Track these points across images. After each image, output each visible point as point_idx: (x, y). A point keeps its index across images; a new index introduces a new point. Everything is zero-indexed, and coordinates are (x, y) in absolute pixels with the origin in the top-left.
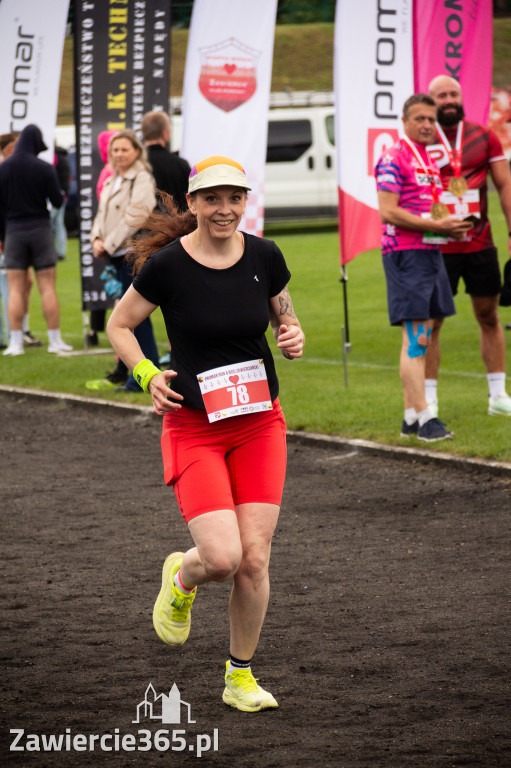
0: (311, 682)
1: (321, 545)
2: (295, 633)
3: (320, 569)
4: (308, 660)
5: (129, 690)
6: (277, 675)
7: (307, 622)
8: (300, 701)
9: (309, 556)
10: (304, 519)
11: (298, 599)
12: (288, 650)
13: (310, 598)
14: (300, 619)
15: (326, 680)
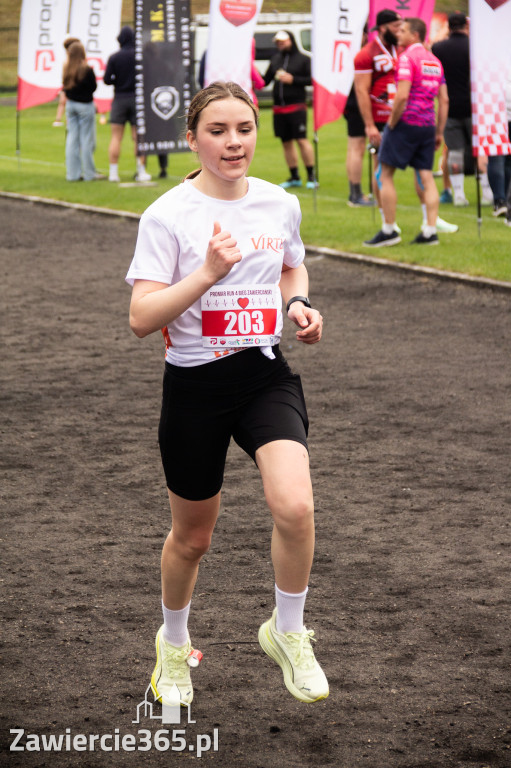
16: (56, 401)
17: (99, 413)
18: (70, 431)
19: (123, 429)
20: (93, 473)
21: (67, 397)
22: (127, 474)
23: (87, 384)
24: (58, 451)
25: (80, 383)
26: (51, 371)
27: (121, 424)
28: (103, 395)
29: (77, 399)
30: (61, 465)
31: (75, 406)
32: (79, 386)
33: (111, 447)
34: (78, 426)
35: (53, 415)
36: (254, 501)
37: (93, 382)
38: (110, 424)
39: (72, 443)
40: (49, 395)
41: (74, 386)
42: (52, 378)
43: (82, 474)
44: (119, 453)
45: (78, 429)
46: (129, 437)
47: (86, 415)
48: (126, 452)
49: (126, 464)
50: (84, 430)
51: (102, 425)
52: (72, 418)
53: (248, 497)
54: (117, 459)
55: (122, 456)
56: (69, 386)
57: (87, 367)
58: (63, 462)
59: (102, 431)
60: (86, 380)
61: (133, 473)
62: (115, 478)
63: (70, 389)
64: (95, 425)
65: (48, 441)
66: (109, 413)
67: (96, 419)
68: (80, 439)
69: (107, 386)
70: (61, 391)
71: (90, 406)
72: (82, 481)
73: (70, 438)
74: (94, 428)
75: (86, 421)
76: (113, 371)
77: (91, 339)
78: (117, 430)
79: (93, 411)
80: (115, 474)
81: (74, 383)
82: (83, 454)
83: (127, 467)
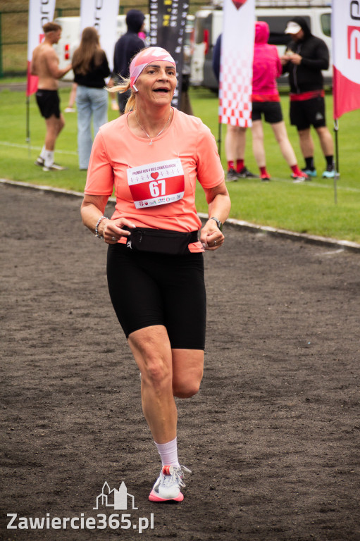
0: (314, 409)
1: (320, 314)
2: (302, 374)
3: (319, 331)
4: (312, 394)
5: (187, 411)
6: (290, 403)
7: (310, 367)
8: (306, 422)
9: (311, 321)
10: (308, 295)
11: (304, 351)
12: (297, 387)
13: (313, 351)
14: (306, 365)
15: (324, 408)
16: (67, 398)
17: (111, 411)
18: (82, 429)
19: (136, 427)
20: (105, 471)
21: (79, 393)
22: (140, 472)
23: (99, 381)
24: (69, 449)
25: (92, 380)
26: (62, 367)
27: (134, 422)
28: (116, 392)
29: (88, 396)
30: (72, 463)
31: (87, 404)
32: (91, 383)
33: (124, 445)
34: (91, 424)
35: (64, 413)
36: (270, 501)
37: (105, 378)
38: (122, 422)
39: (84, 441)
40: (60, 391)
41: (84, 383)
42: (62, 374)
43: (94, 473)
44: (132, 451)
45: (89, 427)
46: (143, 435)
47: (99, 413)
48: (139, 450)
49: (139, 462)
50: (96, 428)
51: (115, 423)
52: (84, 415)
53: (264, 497)
54: (130, 458)
55: (134, 455)
56: (81, 382)
57: (99, 363)
58: (73, 461)
59: (114, 429)
60: (98, 376)
61: (146, 471)
62: (128, 477)
63: (82, 386)
64: (107, 423)
65: (59, 438)
66: (122, 411)
67: (109, 417)
68: (91, 437)
69: (120, 383)
70: (73, 388)
71: (102, 403)
72: (93, 480)
73: (82, 435)
74: (107, 425)
75: (98, 419)
76: (127, 367)
77: (103, 334)
78: (129, 428)
79: (105, 408)
80: (127, 472)
81: (85, 380)
82: (95, 452)
83: (140, 466)
